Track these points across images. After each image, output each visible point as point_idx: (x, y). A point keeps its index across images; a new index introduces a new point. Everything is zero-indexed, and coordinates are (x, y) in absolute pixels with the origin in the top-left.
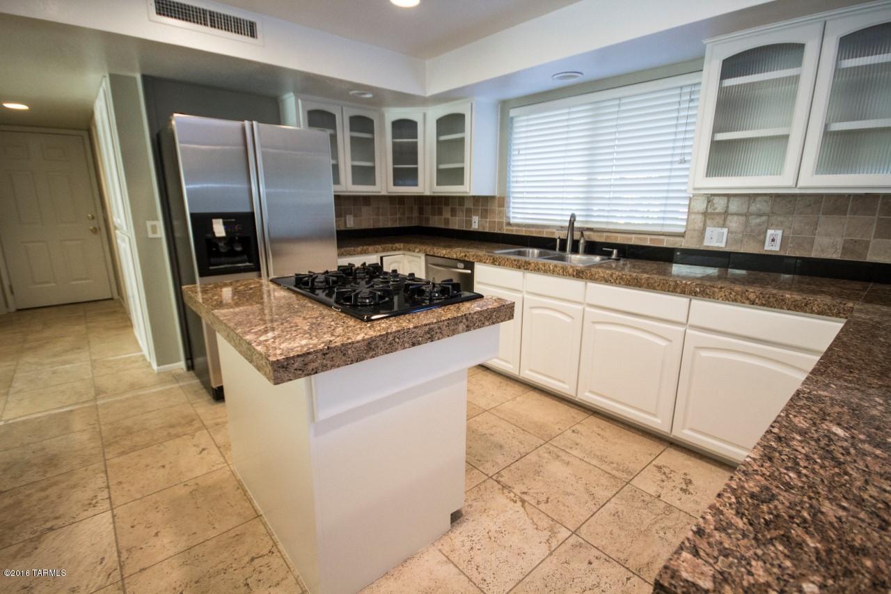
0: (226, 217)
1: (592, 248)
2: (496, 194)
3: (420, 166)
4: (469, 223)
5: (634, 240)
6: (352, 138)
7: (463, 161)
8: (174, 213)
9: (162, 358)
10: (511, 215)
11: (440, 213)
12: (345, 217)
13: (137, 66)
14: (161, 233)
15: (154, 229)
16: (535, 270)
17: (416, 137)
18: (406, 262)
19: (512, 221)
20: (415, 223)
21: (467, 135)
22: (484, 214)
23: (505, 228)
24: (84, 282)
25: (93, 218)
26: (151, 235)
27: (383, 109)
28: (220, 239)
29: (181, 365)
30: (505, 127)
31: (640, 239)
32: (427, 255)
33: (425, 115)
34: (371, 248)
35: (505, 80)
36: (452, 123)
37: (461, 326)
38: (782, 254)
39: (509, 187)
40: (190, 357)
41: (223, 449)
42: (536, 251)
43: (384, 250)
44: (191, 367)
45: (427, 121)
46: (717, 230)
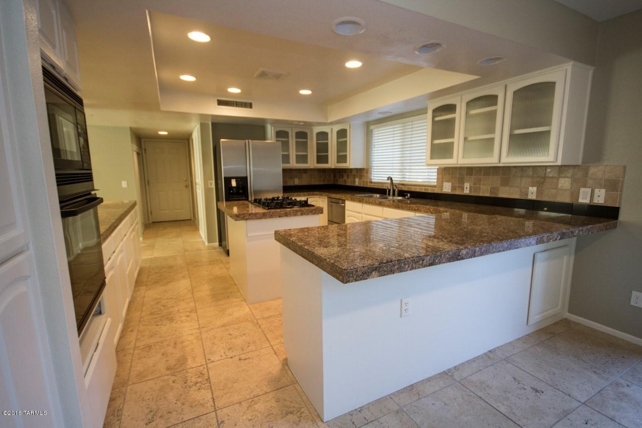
0: (237, 178)
1: (402, 193)
2: (365, 167)
3: (329, 154)
4: (354, 182)
5: (418, 189)
6: (296, 142)
7: (346, 151)
8: (219, 178)
9: (210, 241)
10: (373, 178)
11: (343, 177)
12: (294, 179)
13: (210, 120)
14: (213, 186)
15: (211, 184)
17: (328, 140)
18: (320, 201)
19: (373, 181)
20: (331, 182)
21: (348, 139)
22: (361, 177)
23: (369, 184)
24: (180, 211)
25: (186, 180)
26: (209, 187)
27: (313, 127)
28: (234, 187)
29: (217, 244)
30: (368, 135)
31: (420, 189)
32: (328, 197)
33: (332, 129)
34: (302, 194)
35: (368, 113)
36: (342, 134)
37: (299, 213)
38: (470, 194)
39: (371, 164)
40: (220, 241)
41: (228, 269)
42: (378, 195)
43: (309, 195)
44: (220, 245)
45: (332, 132)
46: (447, 183)
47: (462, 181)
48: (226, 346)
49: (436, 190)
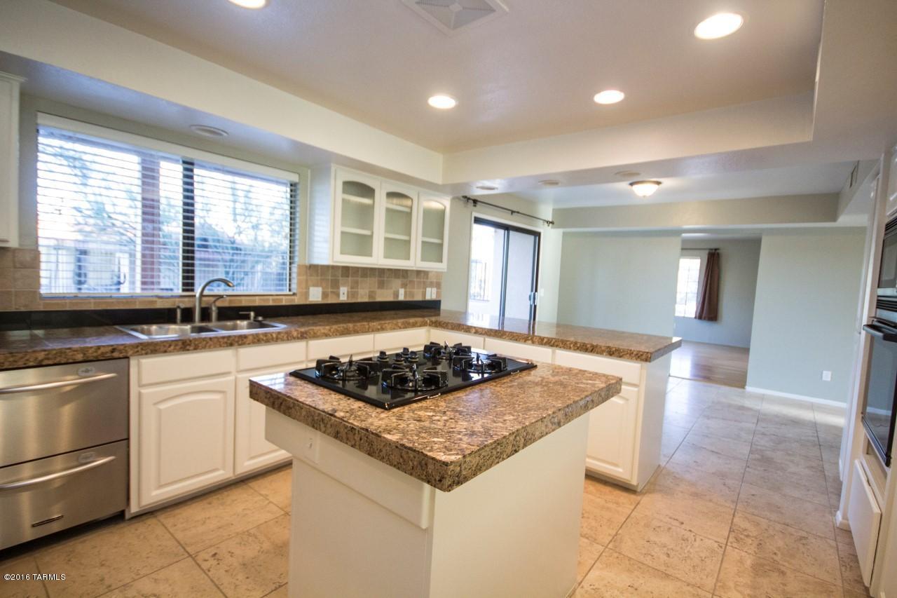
16: (254, 343)
38: (347, 301)
46: (316, 289)
47: (336, 285)
48: (687, 546)
49: (296, 300)
